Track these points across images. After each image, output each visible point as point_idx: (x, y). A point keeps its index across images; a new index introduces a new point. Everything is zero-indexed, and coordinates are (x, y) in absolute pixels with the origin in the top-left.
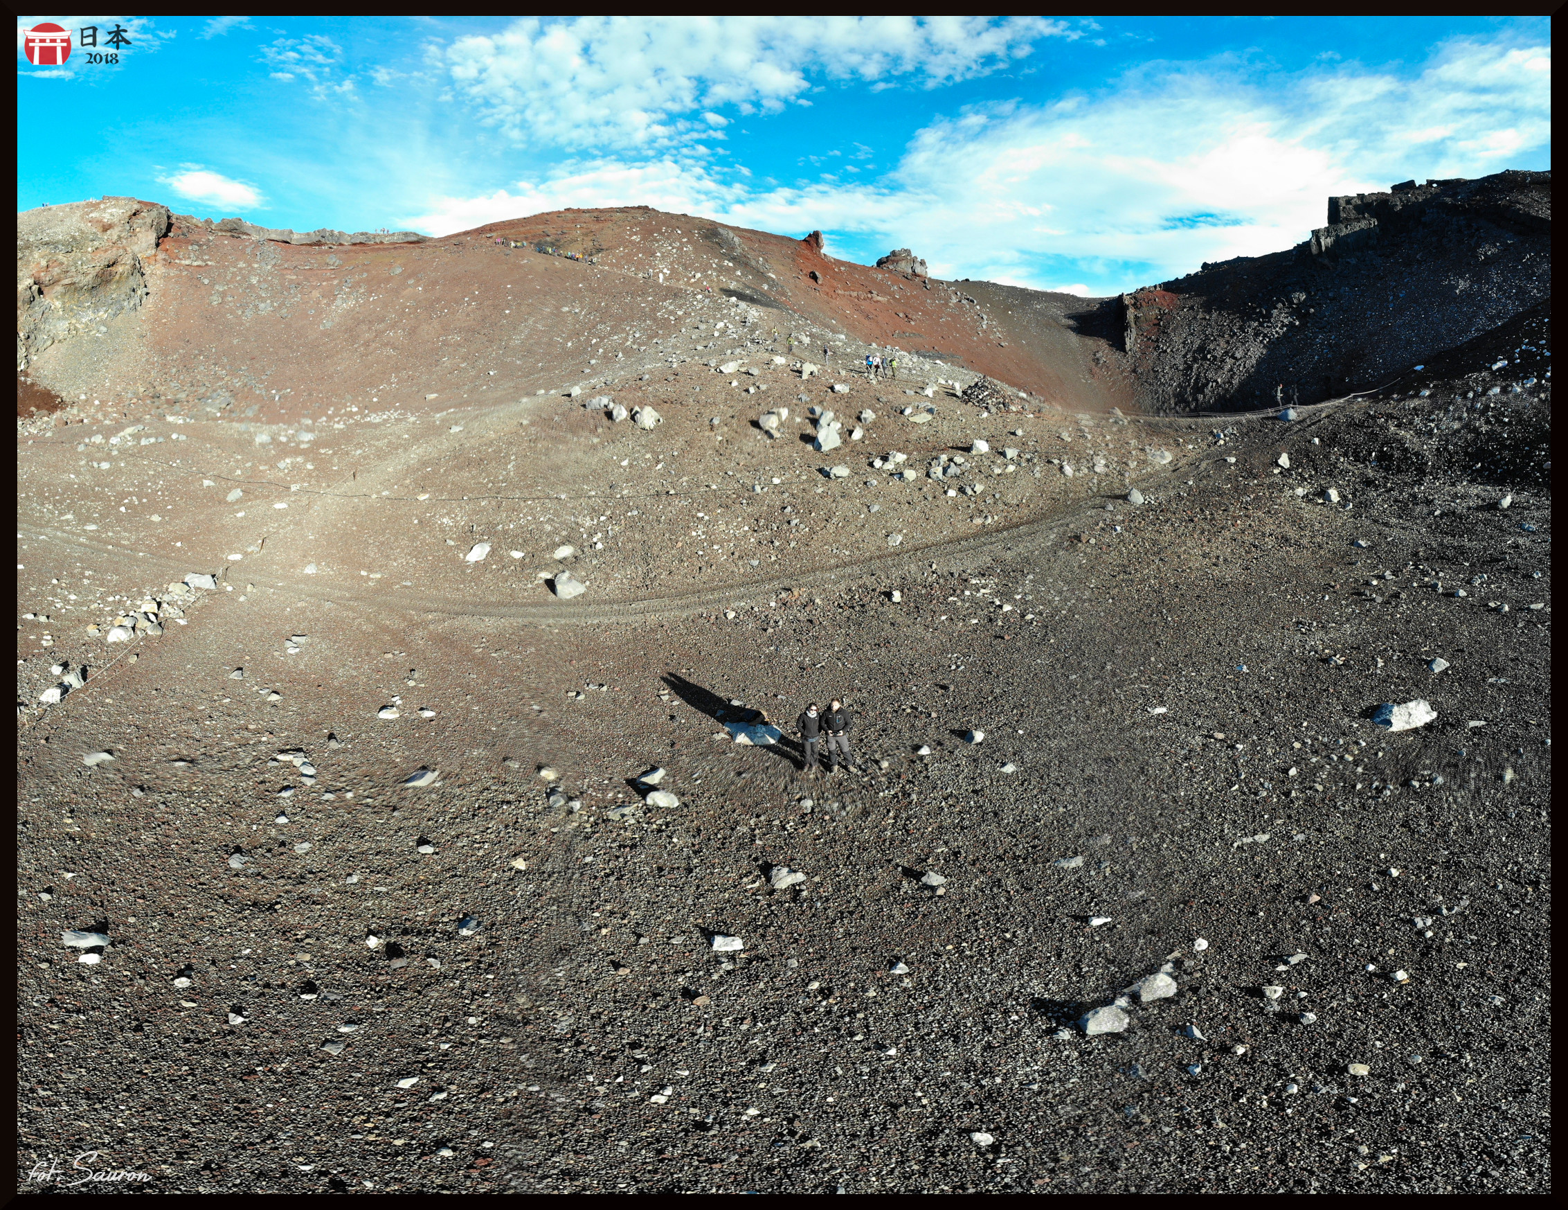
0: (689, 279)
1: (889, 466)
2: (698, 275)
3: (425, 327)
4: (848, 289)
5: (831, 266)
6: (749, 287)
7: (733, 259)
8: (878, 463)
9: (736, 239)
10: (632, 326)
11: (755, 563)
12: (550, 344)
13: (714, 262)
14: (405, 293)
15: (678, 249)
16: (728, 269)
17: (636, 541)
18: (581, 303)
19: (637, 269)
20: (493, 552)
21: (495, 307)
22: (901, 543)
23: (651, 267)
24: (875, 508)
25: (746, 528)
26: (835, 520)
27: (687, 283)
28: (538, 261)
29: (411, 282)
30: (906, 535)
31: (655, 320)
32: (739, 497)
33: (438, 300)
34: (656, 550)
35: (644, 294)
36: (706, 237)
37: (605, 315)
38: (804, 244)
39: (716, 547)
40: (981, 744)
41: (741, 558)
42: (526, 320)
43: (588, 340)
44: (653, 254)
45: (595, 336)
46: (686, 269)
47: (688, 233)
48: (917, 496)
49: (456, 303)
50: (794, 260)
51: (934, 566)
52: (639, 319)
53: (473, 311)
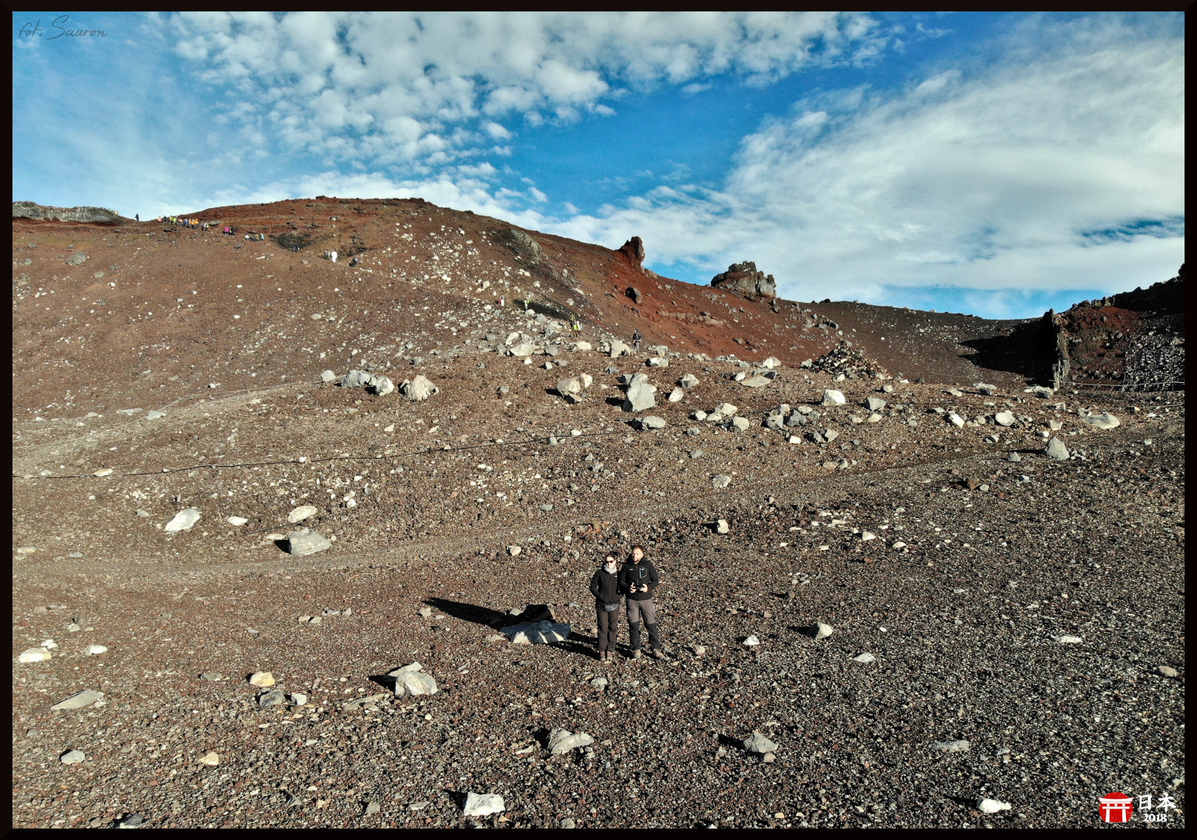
0: (475, 288)
1: (716, 417)
2: (487, 284)
3: (119, 333)
4: (675, 310)
5: (650, 282)
6: (550, 301)
7: (530, 268)
8: (701, 415)
9: (535, 245)
10: (403, 337)
11: (548, 507)
12: (296, 353)
13: (507, 270)
14: (89, 289)
15: (461, 252)
16: (524, 279)
17: (400, 496)
18: (336, 308)
19: (409, 274)
20: (204, 519)
21: (220, 311)
22: (730, 485)
23: (427, 272)
24: (698, 454)
25: (538, 476)
26: (647, 465)
27: (473, 293)
28: (281, 258)
29: (99, 275)
30: (736, 477)
31: (432, 331)
32: (529, 449)
33: (140, 299)
34: (424, 502)
35: (418, 302)
36: (496, 240)
37: (368, 325)
38: (620, 256)
39: (499, 495)
40: (828, 638)
41: (530, 503)
42: (262, 328)
43: (347, 351)
44: (429, 257)
45: (355, 346)
46: (471, 276)
47: (473, 234)
48: (749, 442)
49: (165, 304)
50: (606, 274)
51: (772, 500)
52: (413, 330)
53: (189, 315)
